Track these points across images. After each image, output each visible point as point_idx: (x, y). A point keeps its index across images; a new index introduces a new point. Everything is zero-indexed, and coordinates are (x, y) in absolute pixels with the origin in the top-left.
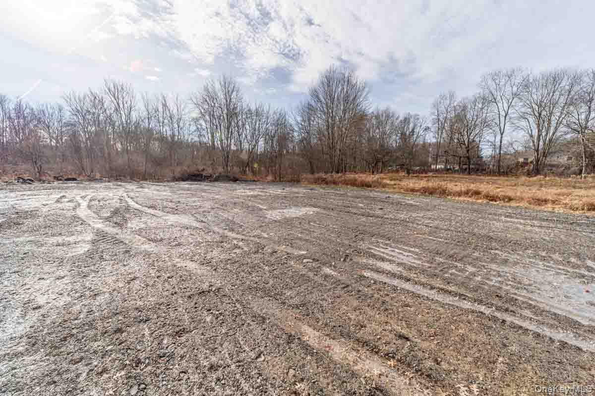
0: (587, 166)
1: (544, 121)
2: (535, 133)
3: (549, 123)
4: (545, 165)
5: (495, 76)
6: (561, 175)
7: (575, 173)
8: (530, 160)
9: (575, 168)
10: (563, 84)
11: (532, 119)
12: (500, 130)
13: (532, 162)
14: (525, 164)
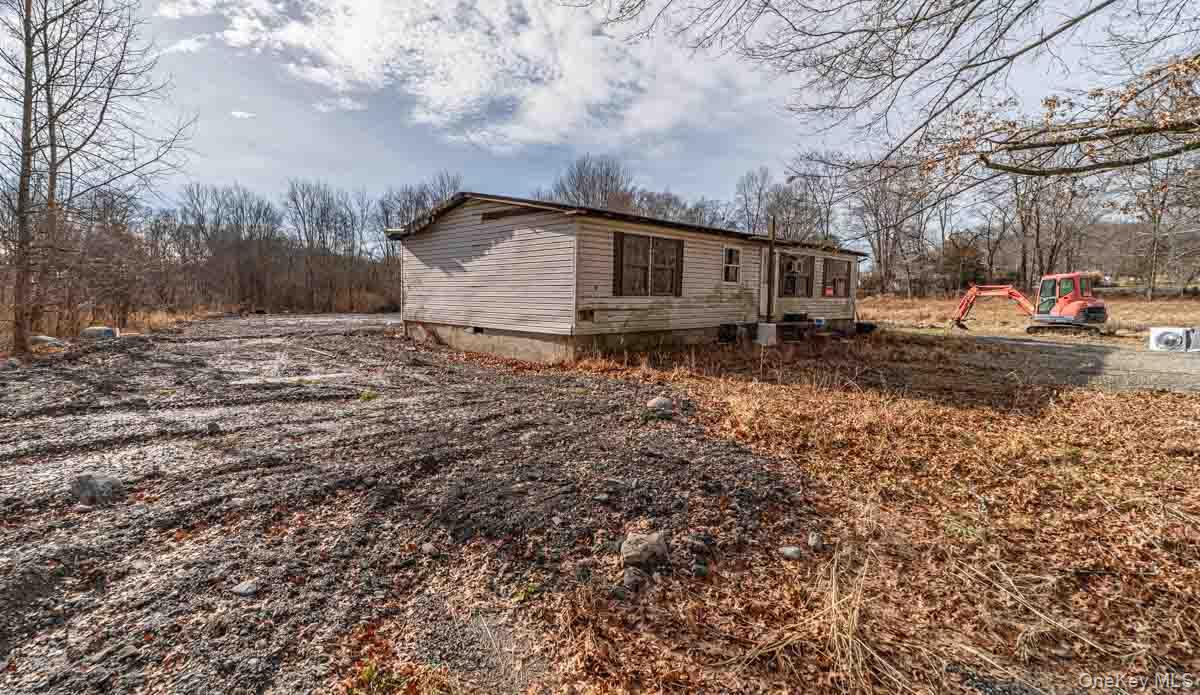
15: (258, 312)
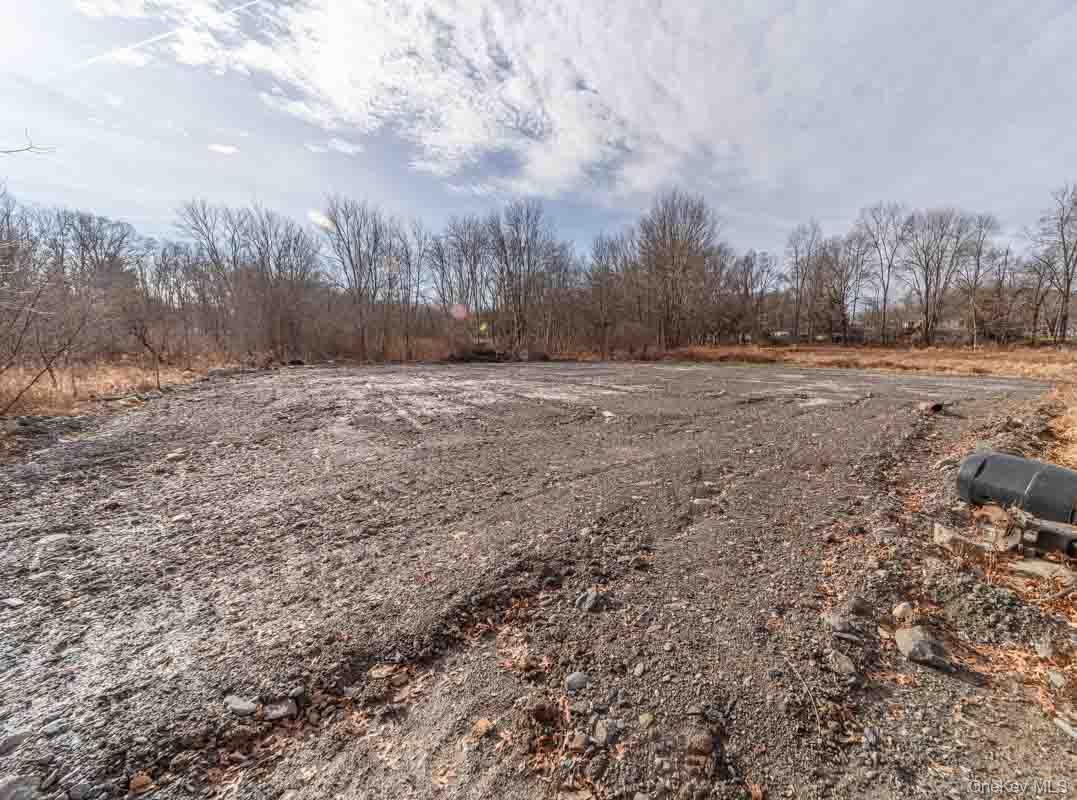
0: (978, 334)
1: (932, 274)
2: (923, 288)
3: (938, 275)
4: (935, 333)
5: (875, 211)
6: (953, 345)
7: (967, 344)
8: (916, 326)
9: (967, 338)
10: (951, 227)
11: (919, 271)
12: (884, 284)
13: (919, 328)
14: (911, 331)
15: (293, 363)
